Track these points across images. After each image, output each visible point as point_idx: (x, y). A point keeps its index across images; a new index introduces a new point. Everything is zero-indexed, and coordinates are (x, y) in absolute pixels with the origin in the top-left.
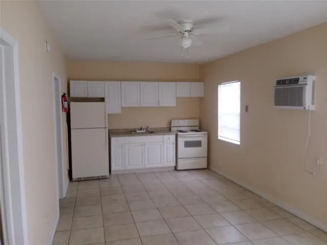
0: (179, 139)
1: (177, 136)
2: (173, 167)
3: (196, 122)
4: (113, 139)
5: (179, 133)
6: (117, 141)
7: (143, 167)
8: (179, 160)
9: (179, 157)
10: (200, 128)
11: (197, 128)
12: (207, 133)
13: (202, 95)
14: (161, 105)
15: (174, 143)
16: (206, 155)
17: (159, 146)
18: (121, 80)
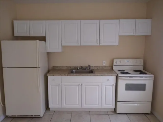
0: (120, 81)
1: (117, 77)
2: (112, 109)
3: (140, 62)
4: (50, 78)
5: (120, 75)
6: (54, 80)
7: (80, 107)
8: (118, 103)
9: (118, 100)
10: (144, 68)
11: (141, 69)
12: (153, 76)
13: (149, 34)
14: (102, 44)
15: (113, 85)
16: (150, 100)
17: (98, 87)
18: (61, 19)
